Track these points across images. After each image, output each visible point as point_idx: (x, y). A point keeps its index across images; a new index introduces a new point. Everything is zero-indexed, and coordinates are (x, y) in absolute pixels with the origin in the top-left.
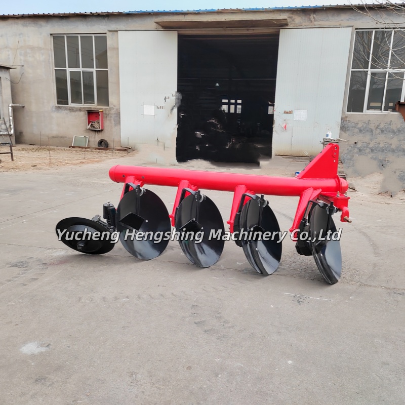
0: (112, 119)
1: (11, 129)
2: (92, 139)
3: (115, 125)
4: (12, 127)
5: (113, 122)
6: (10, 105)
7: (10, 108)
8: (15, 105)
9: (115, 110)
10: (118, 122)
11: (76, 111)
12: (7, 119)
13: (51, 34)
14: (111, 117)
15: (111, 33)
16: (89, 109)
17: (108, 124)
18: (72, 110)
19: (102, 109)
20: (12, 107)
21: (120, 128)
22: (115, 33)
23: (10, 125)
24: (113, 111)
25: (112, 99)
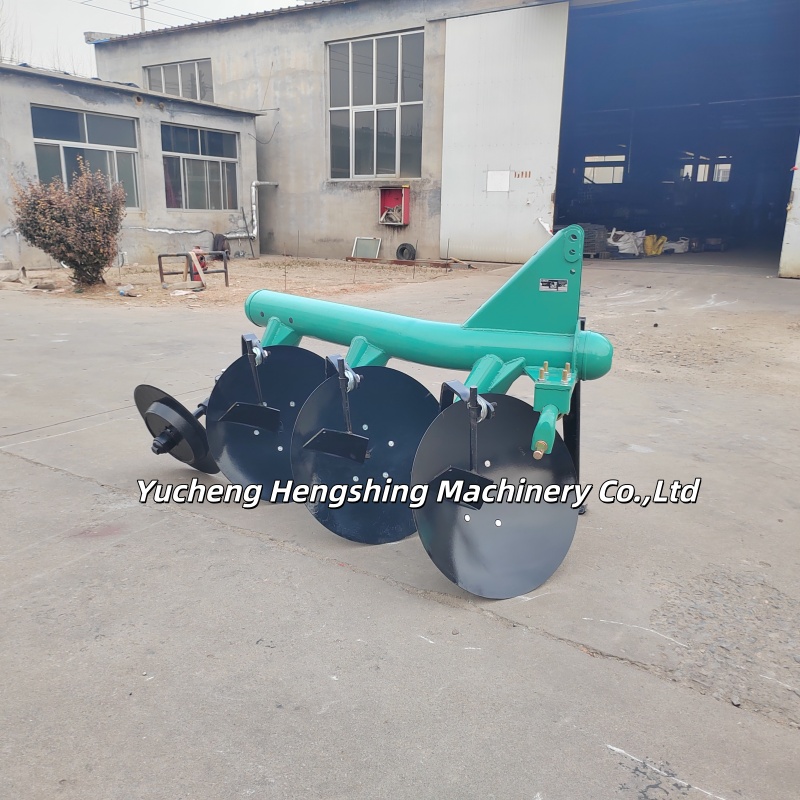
0: (426, 201)
1: (254, 228)
2: (387, 244)
3: (431, 215)
4: (255, 223)
5: (427, 209)
6: (254, 184)
7: (253, 188)
8: (262, 183)
9: (432, 183)
10: (436, 209)
11: (363, 188)
12: (247, 210)
13: (326, 43)
14: (424, 198)
15: (433, 25)
16: (384, 185)
17: (417, 213)
18: (354, 187)
19: (408, 182)
20: (257, 187)
21: (440, 221)
22: (441, 24)
23: (253, 220)
24: (428, 187)
25: (427, 161)
